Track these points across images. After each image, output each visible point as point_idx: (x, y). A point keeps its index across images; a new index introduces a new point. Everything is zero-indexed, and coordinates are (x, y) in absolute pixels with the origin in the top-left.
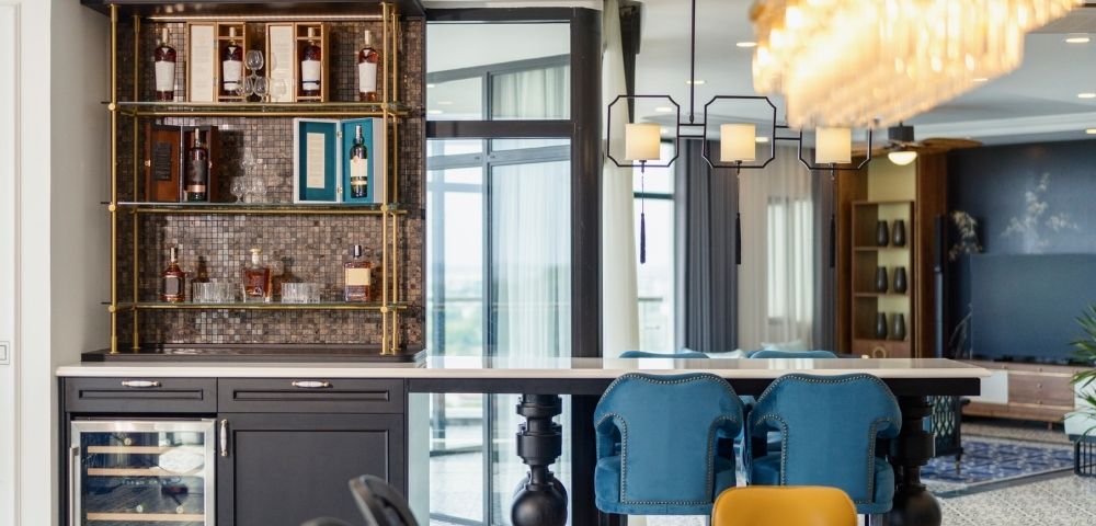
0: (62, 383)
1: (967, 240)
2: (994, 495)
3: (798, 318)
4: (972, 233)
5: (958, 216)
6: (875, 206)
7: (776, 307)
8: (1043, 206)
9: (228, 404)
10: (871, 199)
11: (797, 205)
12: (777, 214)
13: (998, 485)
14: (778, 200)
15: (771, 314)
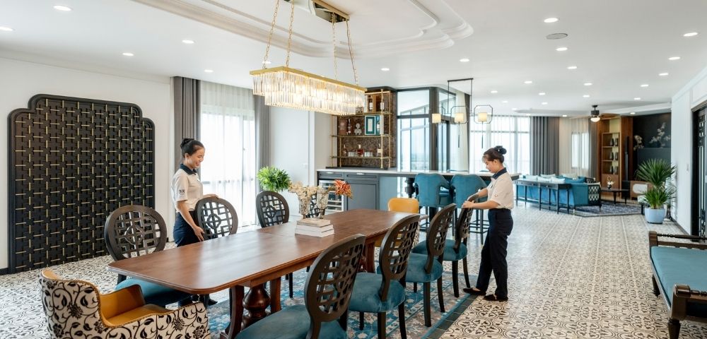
0: (318, 172)
1: (640, 144)
2: (614, 218)
3: (583, 167)
4: (641, 142)
5: (636, 137)
6: (611, 134)
7: (575, 164)
8: (663, 133)
9: (346, 178)
10: (610, 132)
11: (583, 135)
12: (575, 138)
13: (615, 215)
14: (576, 133)
15: (573, 166)
